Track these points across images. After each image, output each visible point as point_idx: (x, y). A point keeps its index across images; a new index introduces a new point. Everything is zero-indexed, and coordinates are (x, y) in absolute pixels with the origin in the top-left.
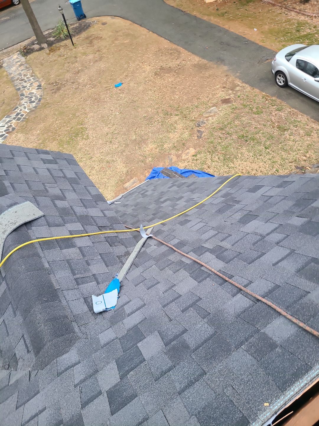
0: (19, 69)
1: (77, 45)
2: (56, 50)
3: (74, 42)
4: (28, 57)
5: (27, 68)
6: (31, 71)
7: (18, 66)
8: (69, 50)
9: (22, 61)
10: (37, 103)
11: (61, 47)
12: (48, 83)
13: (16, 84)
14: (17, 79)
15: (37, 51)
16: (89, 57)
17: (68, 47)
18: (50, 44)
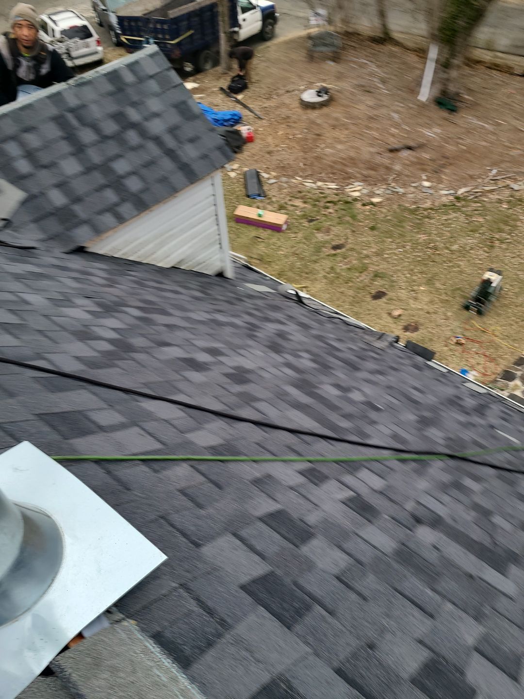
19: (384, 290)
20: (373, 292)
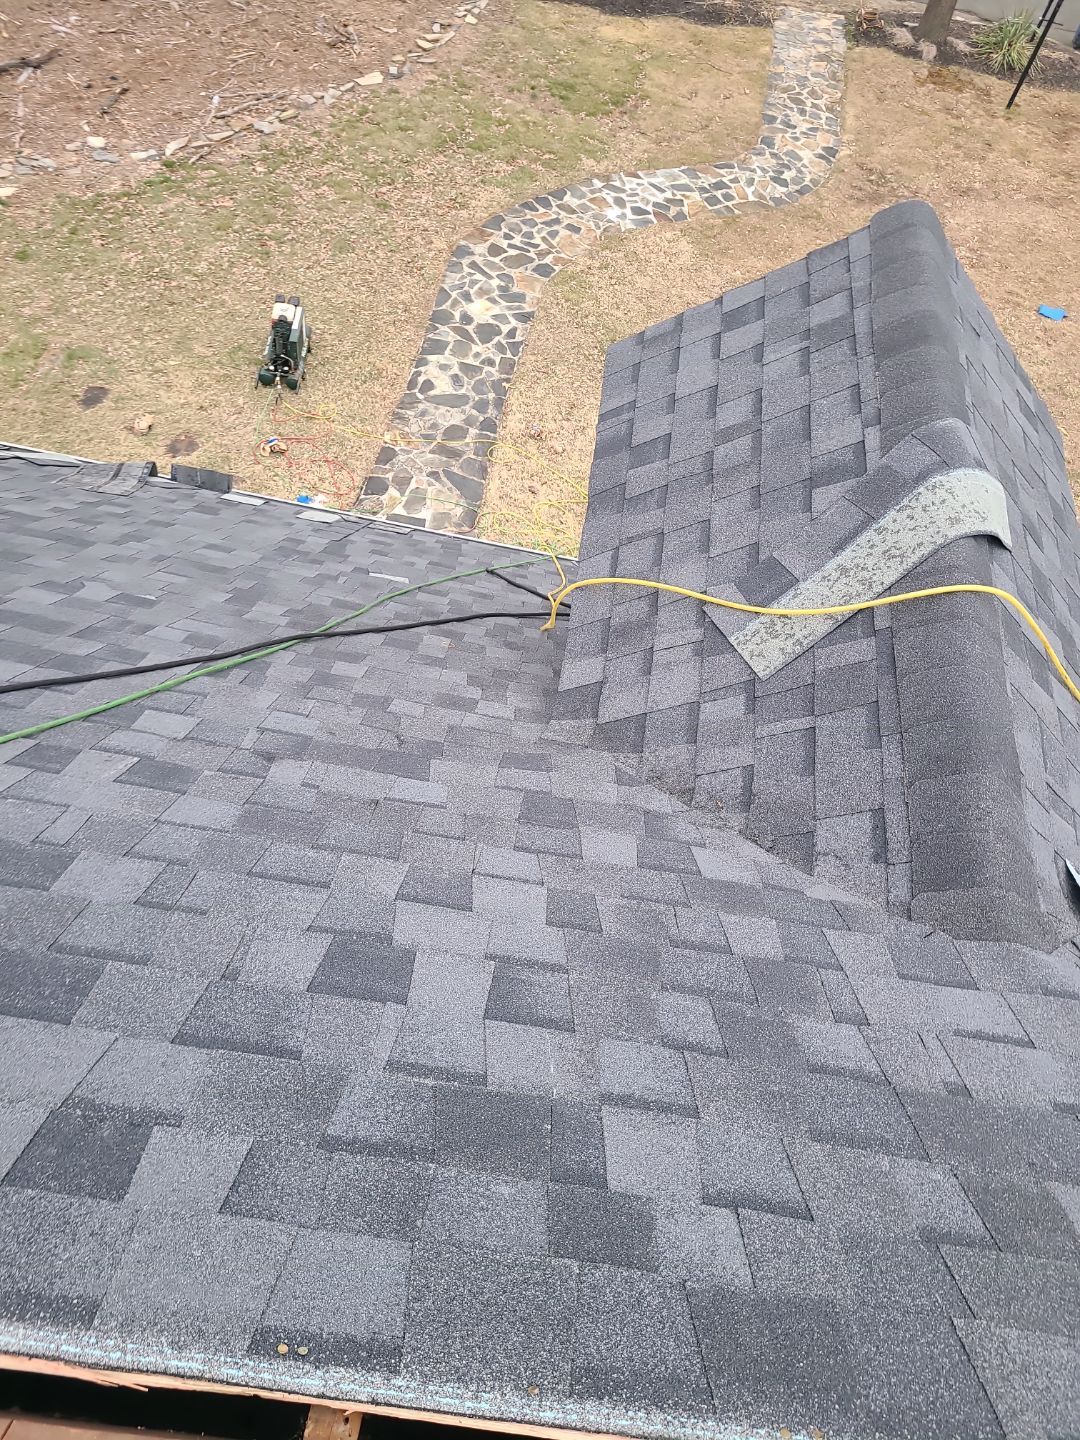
0: (811, 64)
1: (1019, 114)
2: (951, 84)
3: (1017, 99)
4: (858, 50)
5: (834, 76)
6: (840, 95)
7: (814, 52)
8: (987, 111)
9: (835, 48)
10: (789, 195)
11: (971, 87)
12: (858, 160)
13: (771, 100)
14: (785, 90)
15: (897, 49)
16: (1027, 171)
17: (991, 102)
18: (946, 56)
19: (99, 383)
20: (80, 392)
